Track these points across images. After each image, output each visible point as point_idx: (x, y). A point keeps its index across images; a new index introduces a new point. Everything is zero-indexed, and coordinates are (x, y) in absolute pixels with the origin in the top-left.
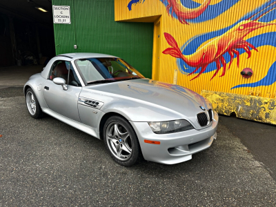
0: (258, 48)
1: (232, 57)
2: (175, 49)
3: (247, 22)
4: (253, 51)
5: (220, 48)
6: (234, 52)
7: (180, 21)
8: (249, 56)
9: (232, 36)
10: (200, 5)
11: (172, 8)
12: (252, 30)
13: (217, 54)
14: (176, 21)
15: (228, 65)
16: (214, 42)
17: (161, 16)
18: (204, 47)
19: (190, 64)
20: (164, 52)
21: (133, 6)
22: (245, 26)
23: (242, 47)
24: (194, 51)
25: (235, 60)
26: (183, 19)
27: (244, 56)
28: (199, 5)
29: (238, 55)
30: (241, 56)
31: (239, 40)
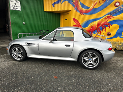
0: (112, 25)
1: (103, 28)
2: (78, 25)
3: (108, 16)
4: (110, 26)
5: (98, 25)
6: (104, 26)
7: (81, 14)
8: (109, 28)
11: (77, 8)
12: (110, 19)
13: (97, 27)
14: (79, 13)
15: (101, 31)
16: (96, 23)
17: (70, 11)
18: (92, 24)
20: (73, 26)
21: (55, 5)
22: (108, 17)
23: (107, 25)
24: (87, 26)
25: (104, 29)
26: (82, 13)
27: (107, 28)
29: (105, 27)
30: (106, 28)
31: (106, 22)
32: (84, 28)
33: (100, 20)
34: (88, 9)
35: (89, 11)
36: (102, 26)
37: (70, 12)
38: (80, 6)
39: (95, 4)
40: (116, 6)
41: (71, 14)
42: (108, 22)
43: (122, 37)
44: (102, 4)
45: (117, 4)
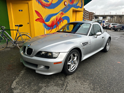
0: (64, 20)
2: (41, 19)
5: (57, 20)
7: (42, 6)
13: (56, 22)
18: (52, 19)
19: (48, 26)
20: (36, 20)
24: (49, 20)
25: (60, 24)
28: (49, 2)
31: (60, 18)
32: (47, 23)
34: (48, 3)
40: (65, 5)
42: (62, 17)
43: (69, 30)
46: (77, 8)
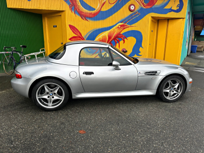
0: (128, 38)
1: (116, 43)
2: (79, 37)
3: (122, 24)
4: (125, 39)
5: (110, 38)
6: (117, 40)
7: (82, 18)
8: (124, 42)
9: (115, 31)
10: (95, 9)
11: (74, 7)
12: (124, 28)
13: (108, 41)
14: (79, 17)
16: (106, 34)
17: (62, 11)
18: (100, 37)
20: (70, 39)
22: (121, 26)
23: (121, 37)
24: (94, 39)
25: (118, 44)
26: (84, 16)
27: (122, 42)
29: (119, 41)
31: (119, 34)
33: (112, 30)
34: (93, 12)
35: (95, 14)
36: (115, 39)
37: (62, 14)
38: (80, 4)
39: (103, 4)
40: (130, 10)
41: (65, 18)
42: (122, 33)
43: (140, 55)
44: (113, 5)
45: (132, 8)
46: (166, 13)
